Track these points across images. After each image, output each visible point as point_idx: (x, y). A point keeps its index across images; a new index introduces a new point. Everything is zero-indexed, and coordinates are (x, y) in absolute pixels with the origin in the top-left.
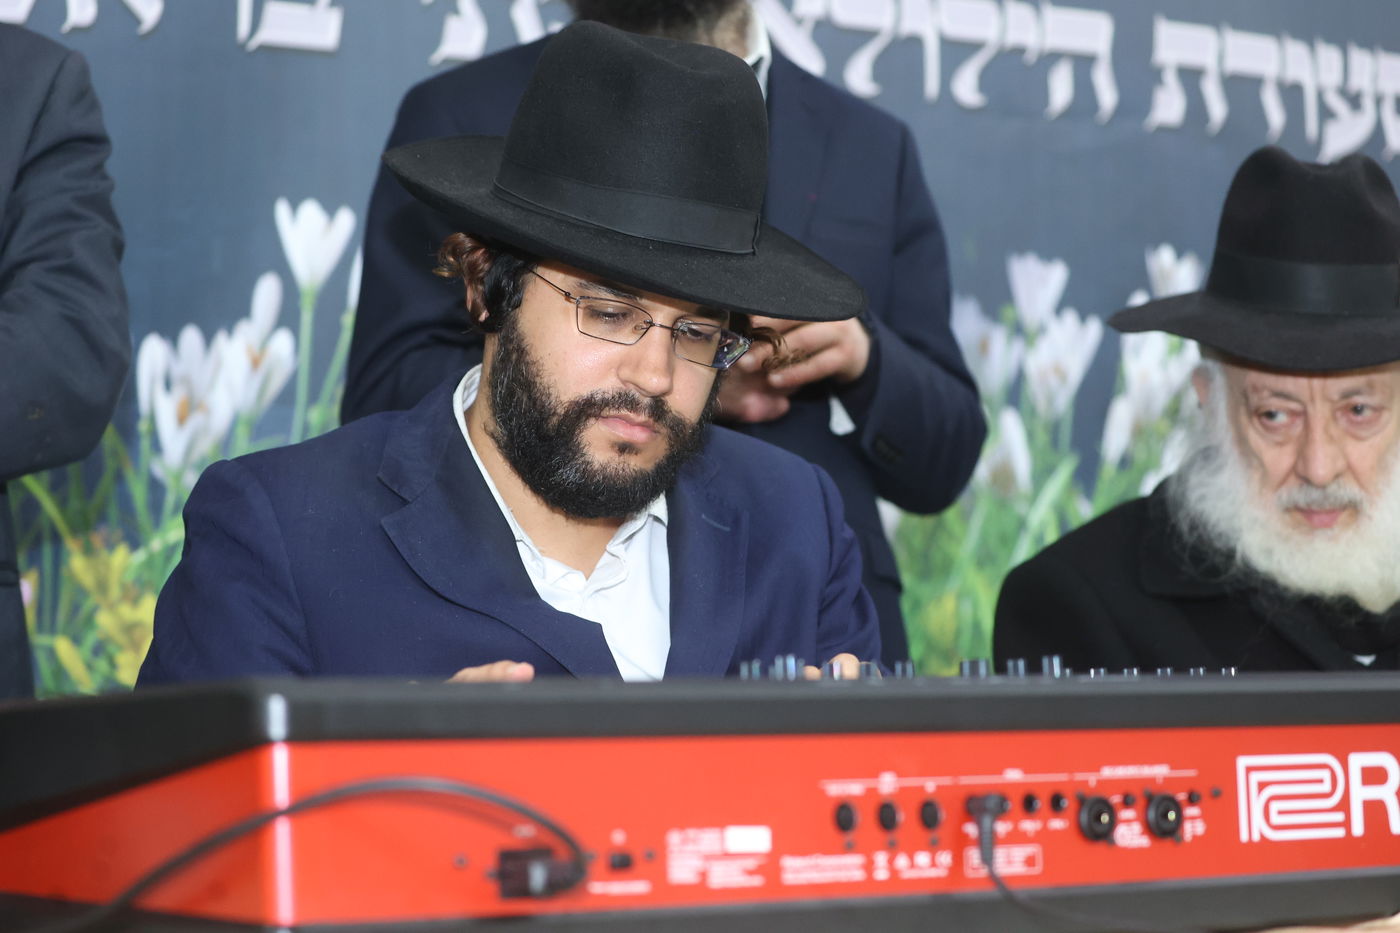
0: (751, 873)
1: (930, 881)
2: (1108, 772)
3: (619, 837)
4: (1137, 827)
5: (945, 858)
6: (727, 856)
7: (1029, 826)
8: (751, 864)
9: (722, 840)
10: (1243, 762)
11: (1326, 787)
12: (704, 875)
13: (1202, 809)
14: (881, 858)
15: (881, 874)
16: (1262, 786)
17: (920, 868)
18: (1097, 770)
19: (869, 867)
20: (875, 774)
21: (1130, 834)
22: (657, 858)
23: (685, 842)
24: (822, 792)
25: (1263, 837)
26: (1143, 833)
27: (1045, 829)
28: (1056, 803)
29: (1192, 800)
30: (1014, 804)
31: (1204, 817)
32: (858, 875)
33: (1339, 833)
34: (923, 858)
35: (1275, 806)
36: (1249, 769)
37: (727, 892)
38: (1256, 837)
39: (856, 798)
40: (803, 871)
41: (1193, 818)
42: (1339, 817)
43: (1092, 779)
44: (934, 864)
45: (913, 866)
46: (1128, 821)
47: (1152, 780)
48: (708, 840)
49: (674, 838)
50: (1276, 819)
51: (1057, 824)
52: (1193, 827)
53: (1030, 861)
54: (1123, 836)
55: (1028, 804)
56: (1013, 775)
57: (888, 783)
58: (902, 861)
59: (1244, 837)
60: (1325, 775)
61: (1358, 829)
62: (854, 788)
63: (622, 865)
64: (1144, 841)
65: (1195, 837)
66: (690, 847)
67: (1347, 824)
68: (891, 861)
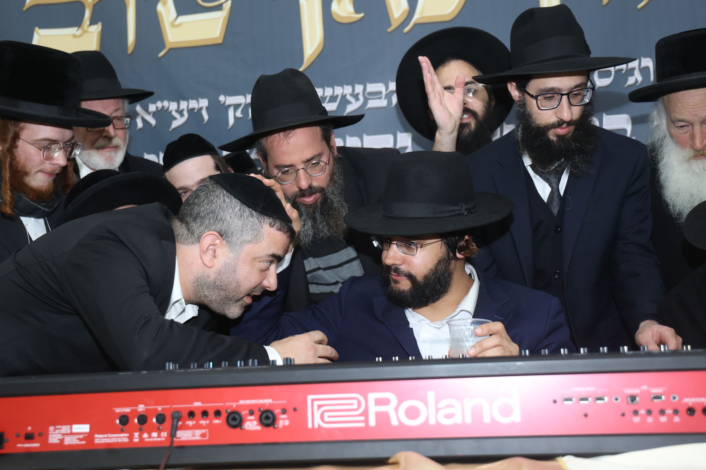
0: (80, 440)
1: (157, 442)
2: (242, 402)
3: (30, 428)
4: (255, 423)
5: (164, 434)
6: (72, 434)
7: (203, 422)
8: (81, 436)
9: (71, 428)
10: (310, 397)
11: (355, 406)
12: (62, 441)
13: (288, 415)
14: (136, 435)
15: (136, 440)
16: (319, 407)
17: (154, 438)
18: (237, 401)
19: (131, 437)
20: (137, 406)
21: (251, 424)
22: (44, 435)
23: (56, 429)
24: (114, 411)
25: (319, 426)
26: (257, 425)
27: (211, 423)
28: (218, 413)
29: (284, 412)
30: (198, 414)
31: (289, 418)
32: (126, 440)
33: (362, 425)
34: (155, 434)
35: (326, 414)
36: (313, 400)
37: (70, 446)
38: (316, 426)
39: (128, 413)
40: (101, 439)
41: (283, 419)
42: (362, 418)
43: (234, 405)
44: (159, 436)
45: (150, 437)
46: (251, 420)
47: (264, 405)
48: (65, 429)
49: (51, 428)
50: (326, 419)
51: (216, 421)
52: (283, 423)
53: (203, 435)
54: (248, 426)
55: (205, 414)
56: (197, 404)
57: (141, 408)
58: (145, 435)
59: (310, 426)
60: (355, 402)
61: (372, 422)
62: (127, 410)
63: (29, 437)
64: (259, 428)
65: (284, 426)
66: (57, 431)
67: (366, 421)
68: (140, 436)
